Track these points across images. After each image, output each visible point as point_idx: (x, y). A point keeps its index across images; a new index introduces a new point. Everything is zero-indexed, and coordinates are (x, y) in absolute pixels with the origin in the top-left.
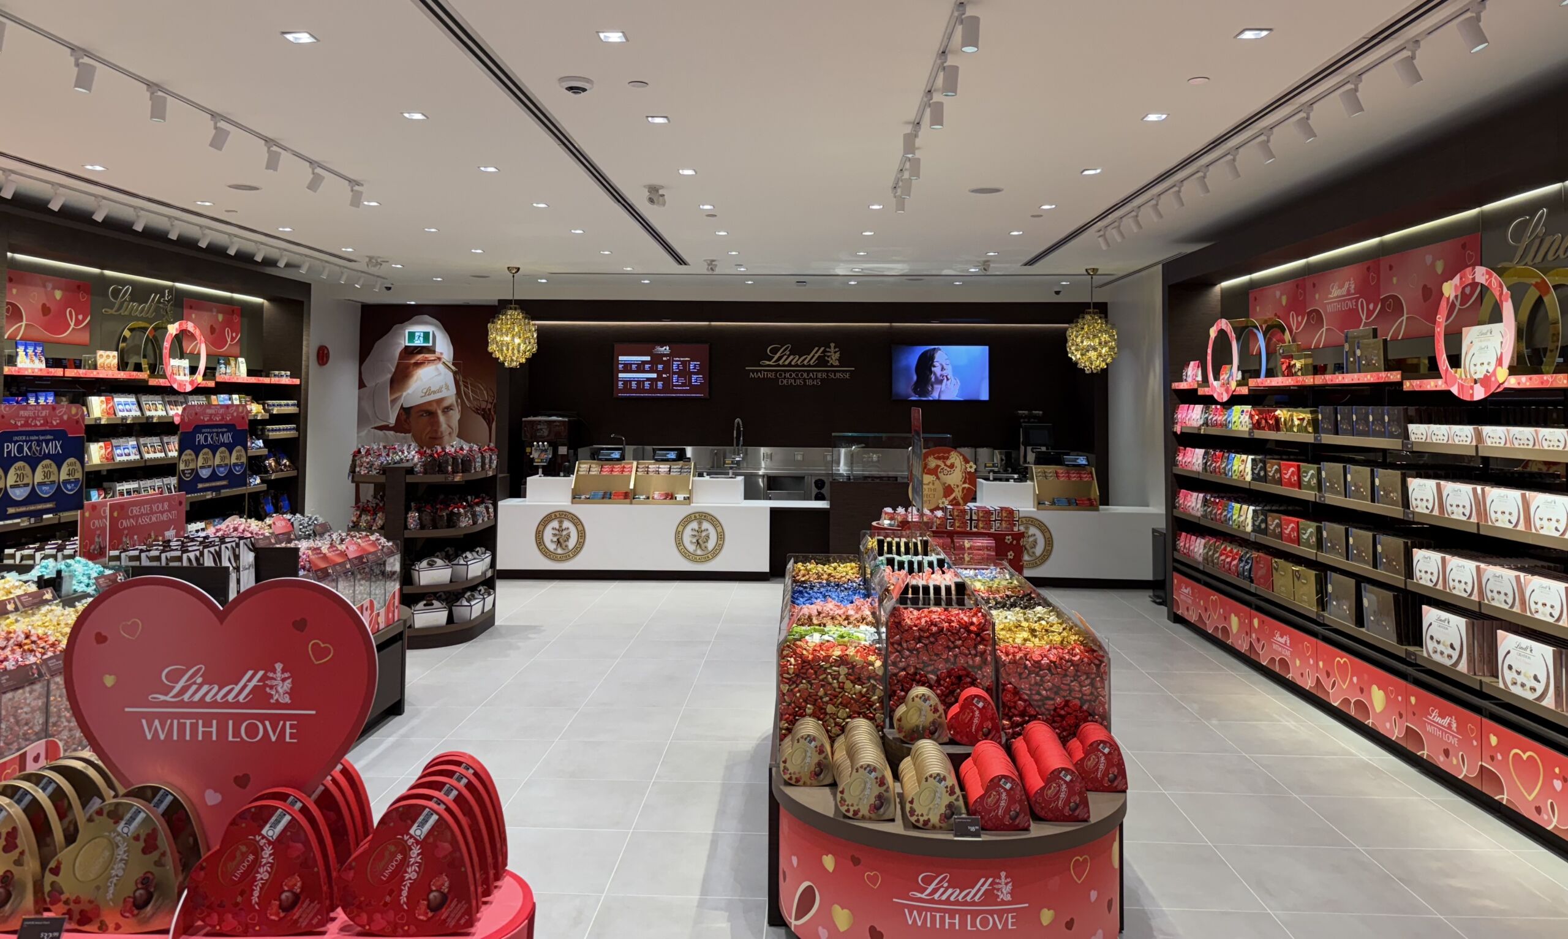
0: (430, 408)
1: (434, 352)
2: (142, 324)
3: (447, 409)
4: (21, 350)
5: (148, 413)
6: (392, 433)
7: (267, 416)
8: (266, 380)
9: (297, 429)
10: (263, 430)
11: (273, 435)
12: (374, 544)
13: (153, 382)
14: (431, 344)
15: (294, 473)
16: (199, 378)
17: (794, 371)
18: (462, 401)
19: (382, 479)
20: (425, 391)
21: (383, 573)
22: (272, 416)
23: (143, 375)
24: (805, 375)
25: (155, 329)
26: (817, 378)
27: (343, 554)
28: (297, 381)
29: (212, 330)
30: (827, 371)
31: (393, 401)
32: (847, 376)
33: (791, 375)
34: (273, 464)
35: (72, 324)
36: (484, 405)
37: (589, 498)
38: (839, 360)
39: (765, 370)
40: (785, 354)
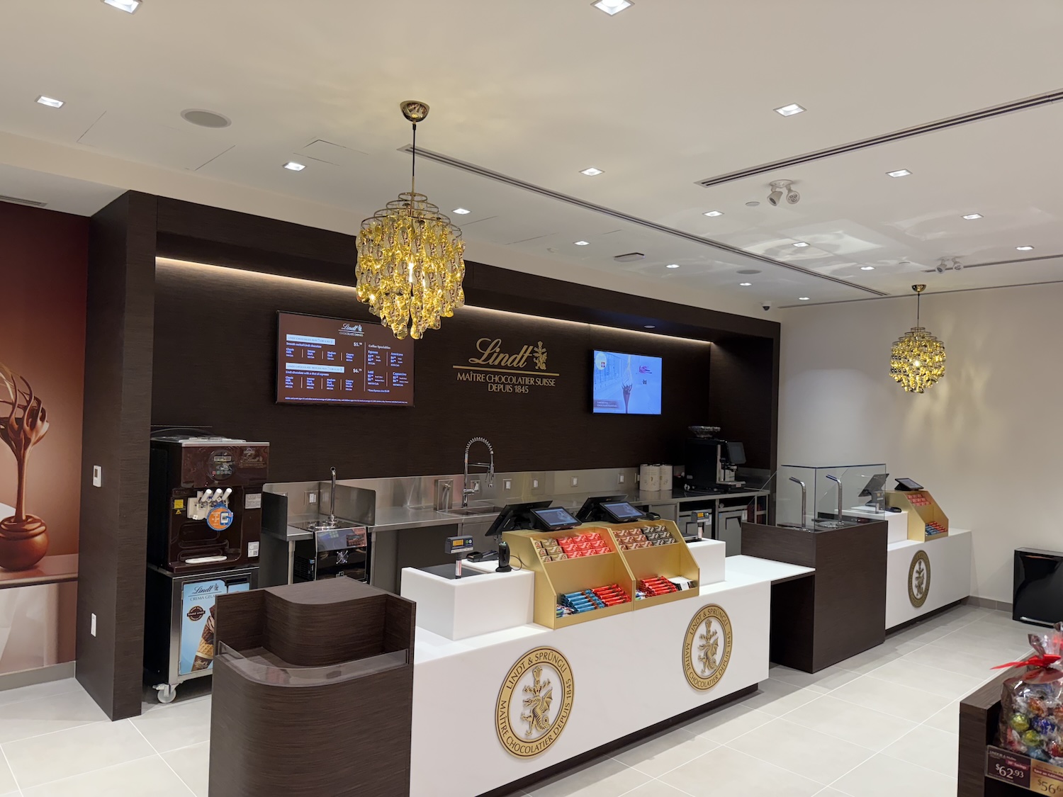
17: (504, 374)
24: (514, 380)
26: (525, 385)
30: (535, 376)
32: (552, 384)
33: (500, 379)
37: (576, 612)
38: (546, 363)
39: (475, 371)
40: (495, 352)
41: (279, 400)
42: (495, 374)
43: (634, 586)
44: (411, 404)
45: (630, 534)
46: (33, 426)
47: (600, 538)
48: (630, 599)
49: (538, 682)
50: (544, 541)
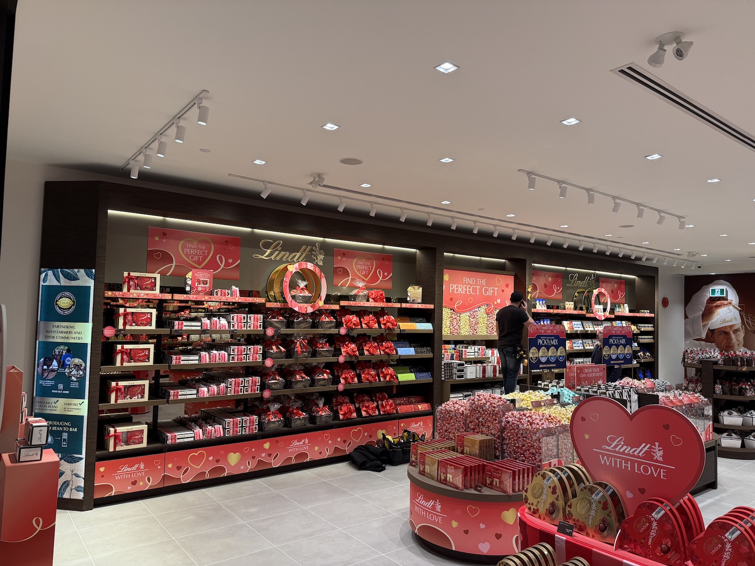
0: (726, 330)
1: (727, 300)
2: (582, 290)
3: (736, 331)
4: (537, 302)
5: (586, 329)
6: (704, 342)
7: (639, 332)
8: (638, 315)
9: (654, 338)
10: (637, 338)
11: (641, 341)
12: (697, 398)
13: (588, 315)
14: (725, 295)
15: (652, 360)
16: (607, 314)
18: (745, 326)
19: (700, 366)
20: (722, 321)
21: (703, 414)
22: (641, 331)
23: (584, 312)
25: (588, 292)
27: (681, 401)
28: (653, 315)
29: (612, 292)
31: (704, 326)
34: (642, 355)
35: (555, 291)
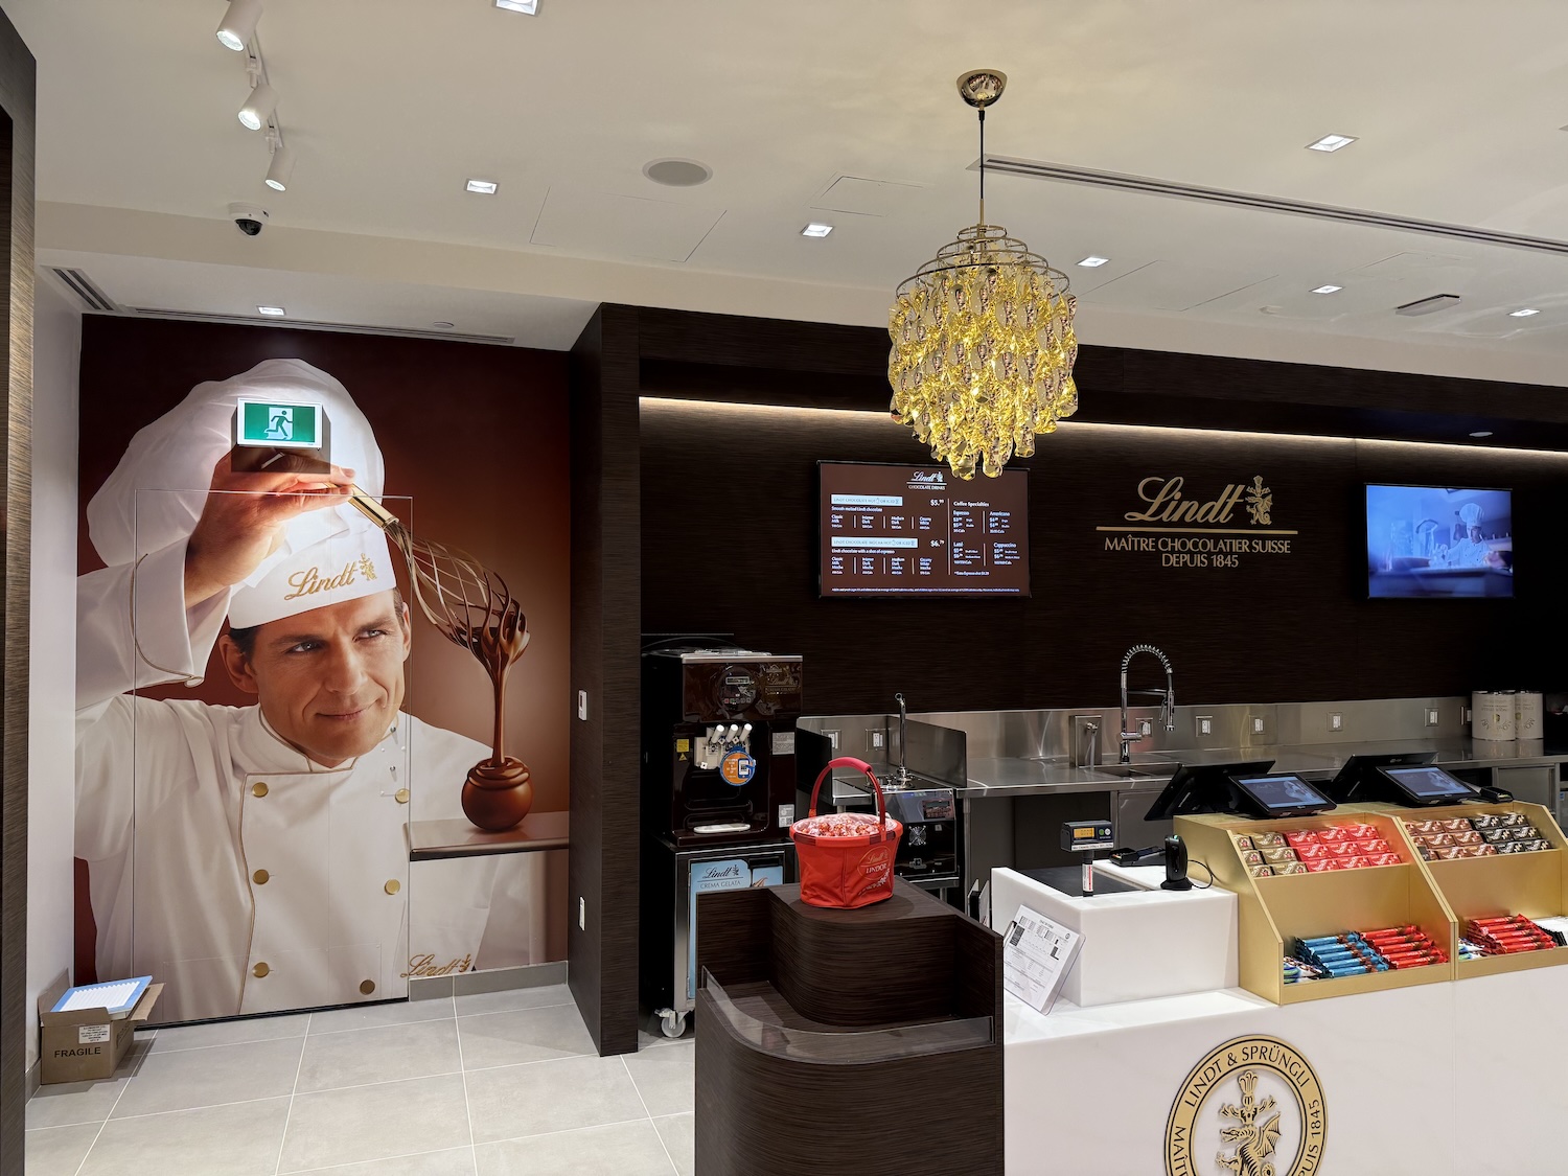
17: (1190, 536)
24: (1210, 545)
26: (1231, 553)
30: (1250, 537)
32: (1285, 549)
33: (1184, 545)
36: (477, 621)
37: (1326, 975)
38: (1272, 513)
39: (1135, 534)
40: (1173, 499)
41: (824, 593)
42: (1173, 536)
43: (1454, 932)
44: (1027, 592)
45: (1444, 829)
46: (511, 638)
47: (1377, 835)
48: (1446, 958)
49: (1250, 1099)
50: (1256, 837)
